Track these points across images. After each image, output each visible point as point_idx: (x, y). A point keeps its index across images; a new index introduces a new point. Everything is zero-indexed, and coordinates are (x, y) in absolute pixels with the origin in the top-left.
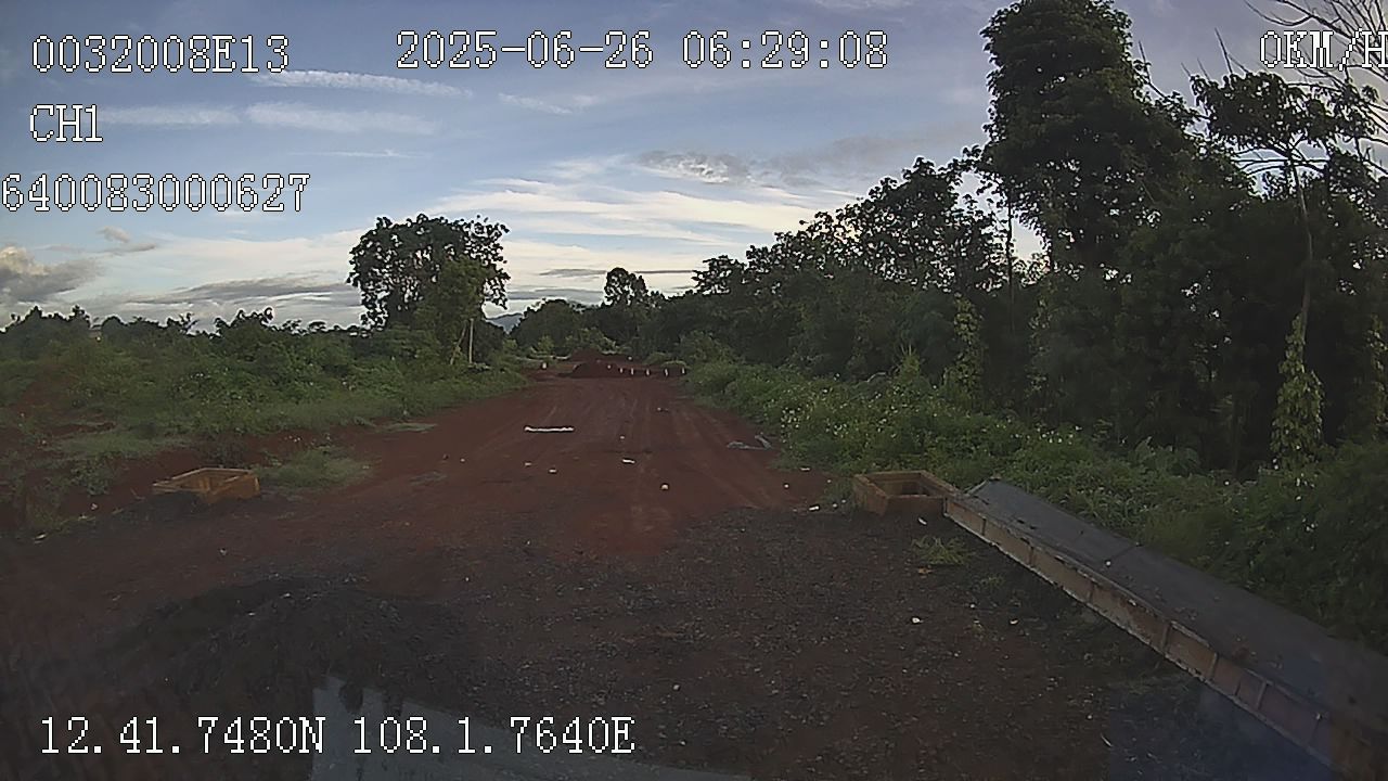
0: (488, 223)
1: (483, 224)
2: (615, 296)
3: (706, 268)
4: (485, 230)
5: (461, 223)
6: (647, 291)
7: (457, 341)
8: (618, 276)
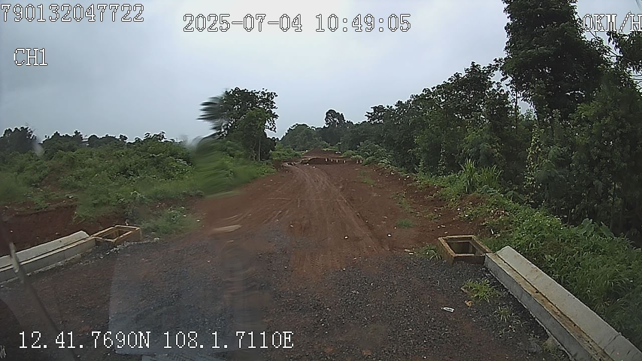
0: (267, 91)
1: (266, 92)
2: (330, 123)
3: (372, 111)
4: (266, 95)
5: (254, 92)
6: (345, 121)
7: (252, 147)
8: (331, 114)
